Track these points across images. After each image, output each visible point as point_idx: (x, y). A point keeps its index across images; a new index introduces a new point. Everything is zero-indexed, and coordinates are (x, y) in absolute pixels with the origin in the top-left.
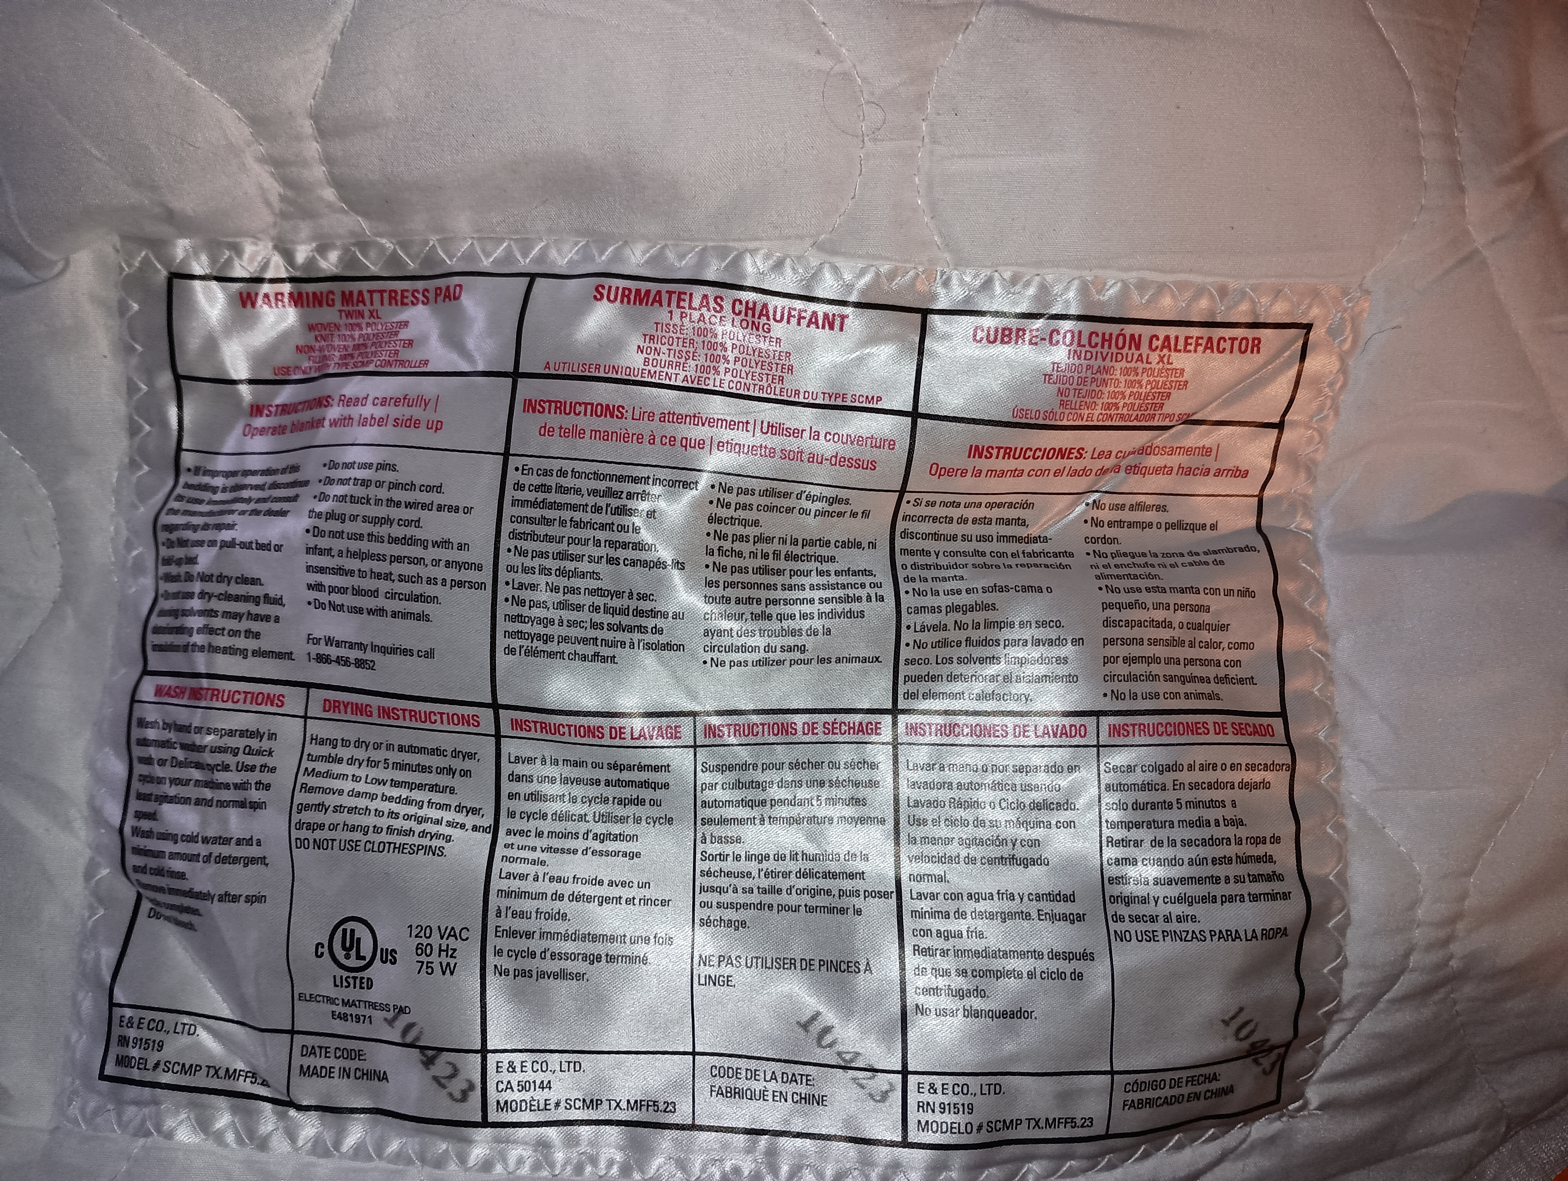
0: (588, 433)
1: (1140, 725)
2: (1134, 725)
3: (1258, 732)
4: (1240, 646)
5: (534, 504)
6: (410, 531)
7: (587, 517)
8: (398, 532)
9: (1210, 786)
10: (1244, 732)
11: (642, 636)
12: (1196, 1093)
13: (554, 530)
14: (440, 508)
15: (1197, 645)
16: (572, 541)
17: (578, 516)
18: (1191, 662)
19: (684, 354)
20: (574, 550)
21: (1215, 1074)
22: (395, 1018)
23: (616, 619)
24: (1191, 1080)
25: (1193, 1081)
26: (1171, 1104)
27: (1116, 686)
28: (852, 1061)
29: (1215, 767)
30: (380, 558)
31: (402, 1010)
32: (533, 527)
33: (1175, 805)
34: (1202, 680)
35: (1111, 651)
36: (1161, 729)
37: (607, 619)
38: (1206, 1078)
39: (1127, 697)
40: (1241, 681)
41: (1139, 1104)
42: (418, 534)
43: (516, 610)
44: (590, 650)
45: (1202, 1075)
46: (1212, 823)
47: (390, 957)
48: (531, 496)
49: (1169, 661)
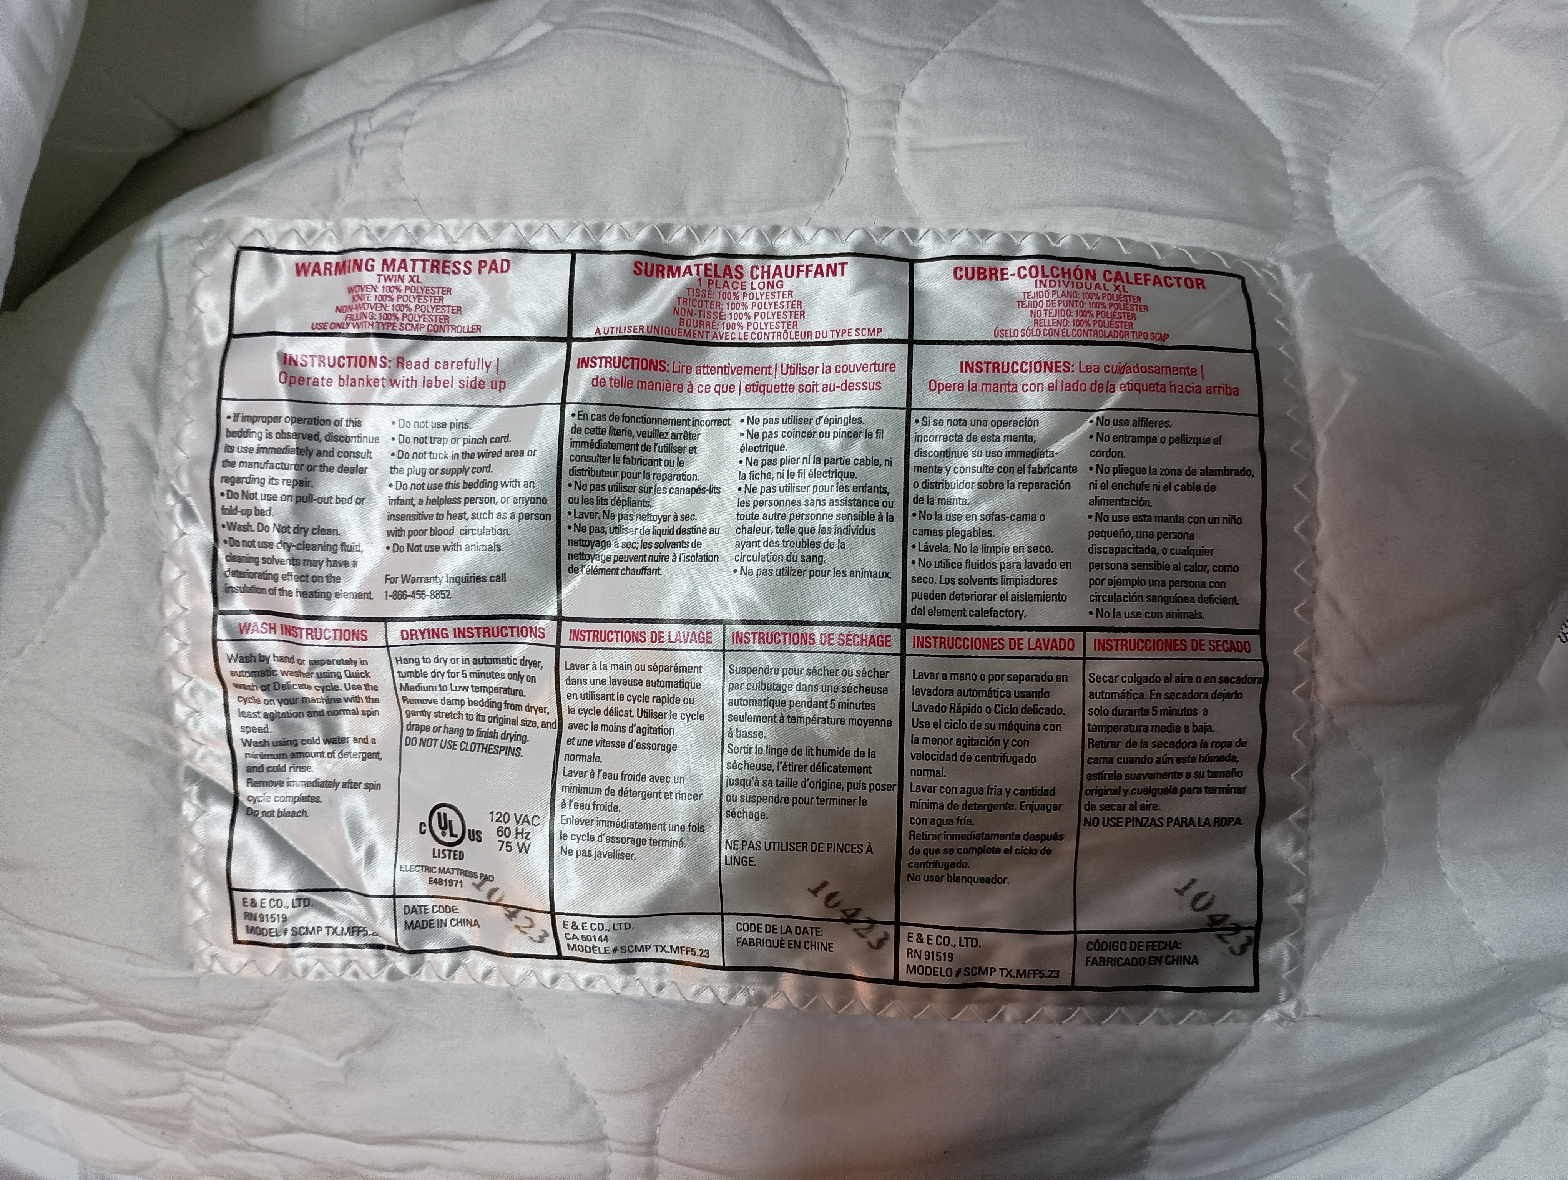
0: (635, 384)
1: (1122, 640)
2: (1117, 641)
3: (1234, 649)
4: (1225, 568)
5: (591, 445)
6: (481, 476)
7: (638, 454)
8: (471, 478)
9: (1185, 696)
10: (1220, 648)
11: (682, 550)
12: (1156, 957)
13: (609, 466)
14: (508, 454)
15: (1182, 568)
16: (625, 475)
17: (629, 454)
18: (1176, 584)
19: (712, 315)
20: (627, 482)
21: (1176, 942)
22: (481, 884)
23: (663, 539)
24: (1151, 945)
25: (1153, 946)
26: (1133, 965)
27: (1101, 605)
28: (854, 915)
29: (1190, 679)
30: (457, 501)
31: (486, 878)
32: (591, 464)
33: (1151, 712)
34: (1185, 600)
35: (1096, 574)
36: (1141, 645)
37: (654, 539)
38: (1166, 945)
39: (1111, 615)
40: (1224, 601)
41: (1101, 961)
42: (490, 477)
43: (578, 536)
44: (638, 565)
45: (1163, 942)
46: (1183, 729)
47: (476, 836)
48: (588, 438)
49: (1153, 583)
